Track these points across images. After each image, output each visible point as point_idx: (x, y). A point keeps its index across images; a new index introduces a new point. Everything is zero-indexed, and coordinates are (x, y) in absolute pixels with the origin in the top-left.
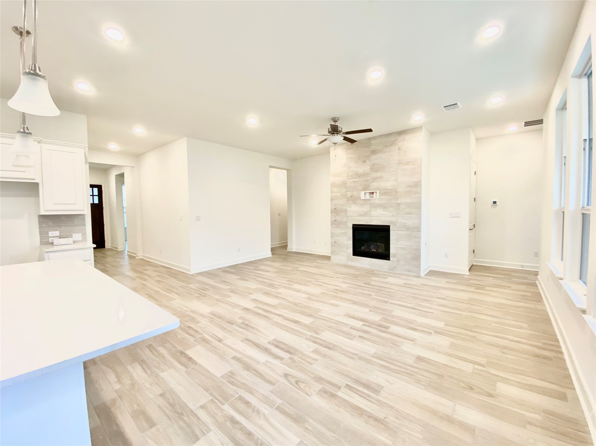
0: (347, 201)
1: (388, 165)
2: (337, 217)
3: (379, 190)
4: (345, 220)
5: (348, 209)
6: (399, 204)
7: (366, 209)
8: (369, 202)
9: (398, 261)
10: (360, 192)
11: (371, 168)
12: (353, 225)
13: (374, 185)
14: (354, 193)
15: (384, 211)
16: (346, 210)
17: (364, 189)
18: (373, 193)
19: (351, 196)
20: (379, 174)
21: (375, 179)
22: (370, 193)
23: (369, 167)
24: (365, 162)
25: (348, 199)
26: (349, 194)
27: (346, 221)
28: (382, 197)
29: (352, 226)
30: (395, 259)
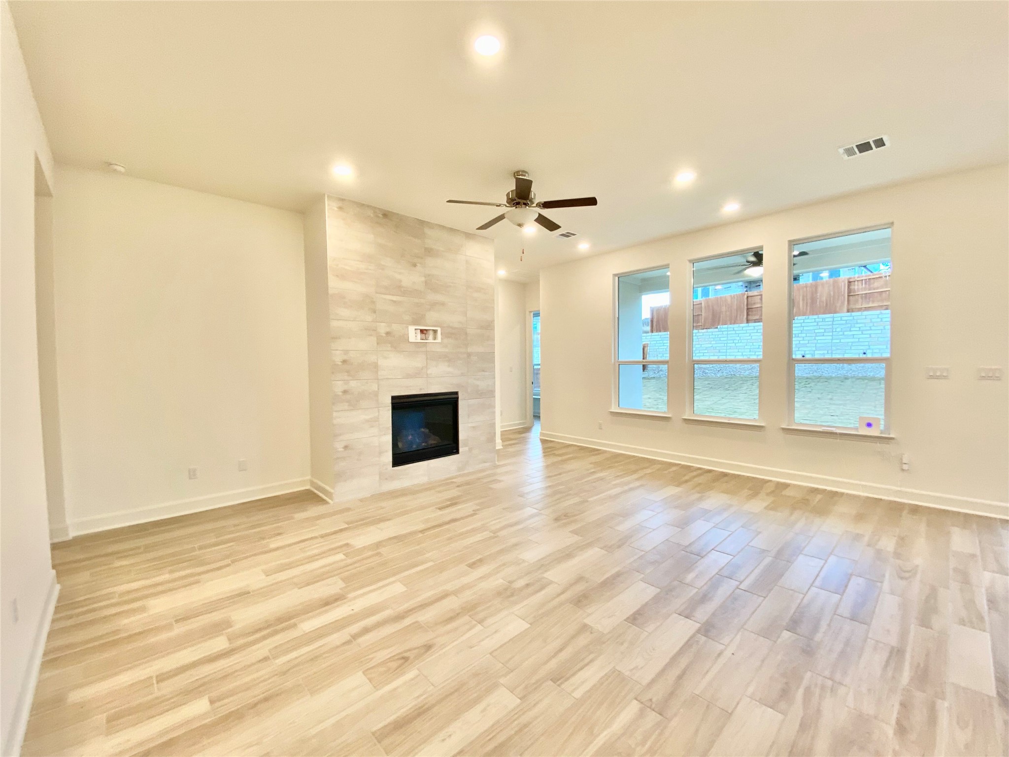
0: (378, 344)
1: (452, 285)
2: (353, 384)
3: (442, 328)
4: (374, 387)
5: (382, 362)
6: (469, 355)
7: (417, 362)
8: (424, 349)
9: (471, 450)
10: (407, 327)
11: (426, 282)
12: (393, 398)
13: (432, 318)
14: (395, 327)
15: (449, 366)
16: (375, 367)
17: (415, 322)
18: (427, 330)
19: (388, 333)
20: (439, 298)
21: (433, 305)
23: (423, 279)
24: (415, 265)
25: (380, 341)
26: (383, 328)
27: (377, 390)
28: (446, 341)
29: (389, 401)
30: (467, 448)
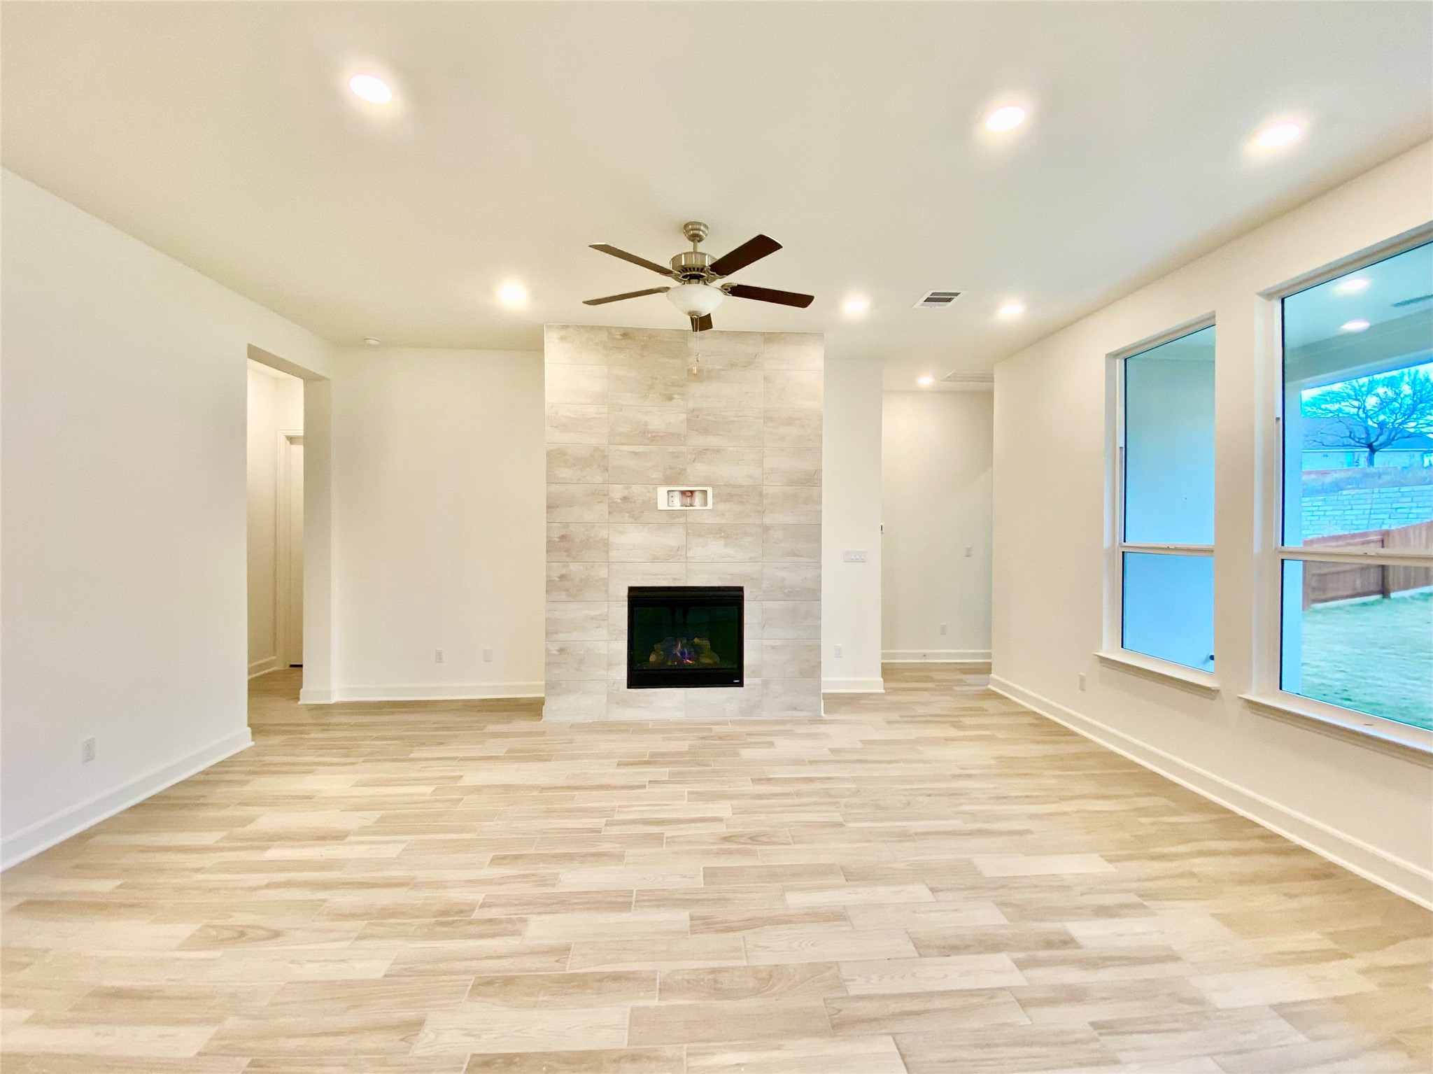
0: (610, 513)
1: (736, 419)
2: (574, 567)
3: (714, 487)
4: (603, 573)
5: (615, 539)
6: (766, 529)
7: (673, 539)
8: (682, 520)
9: (766, 684)
10: (655, 489)
11: (688, 420)
12: (631, 589)
13: (698, 471)
14: (636, 489)
15: (726, 545)
16: (606, 544)
17: (667, 481)
18: (692, 492)
19: (625, 499)
20: (711, 441)
21: (701, 454)
22: (683, 493)
23: (684, 416)
24: (670, 398)
25: (613, 508)
26: (617, 492)
27: (606, 576)
28: (722, 507)
29: (625, 593)
30: (758, 681)
